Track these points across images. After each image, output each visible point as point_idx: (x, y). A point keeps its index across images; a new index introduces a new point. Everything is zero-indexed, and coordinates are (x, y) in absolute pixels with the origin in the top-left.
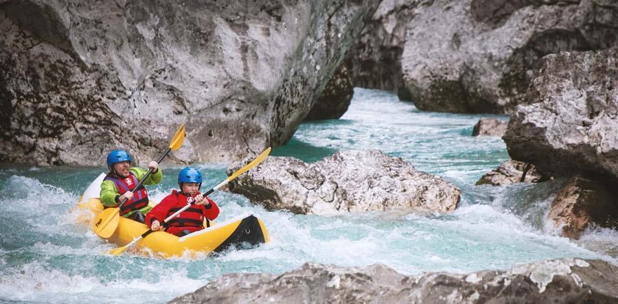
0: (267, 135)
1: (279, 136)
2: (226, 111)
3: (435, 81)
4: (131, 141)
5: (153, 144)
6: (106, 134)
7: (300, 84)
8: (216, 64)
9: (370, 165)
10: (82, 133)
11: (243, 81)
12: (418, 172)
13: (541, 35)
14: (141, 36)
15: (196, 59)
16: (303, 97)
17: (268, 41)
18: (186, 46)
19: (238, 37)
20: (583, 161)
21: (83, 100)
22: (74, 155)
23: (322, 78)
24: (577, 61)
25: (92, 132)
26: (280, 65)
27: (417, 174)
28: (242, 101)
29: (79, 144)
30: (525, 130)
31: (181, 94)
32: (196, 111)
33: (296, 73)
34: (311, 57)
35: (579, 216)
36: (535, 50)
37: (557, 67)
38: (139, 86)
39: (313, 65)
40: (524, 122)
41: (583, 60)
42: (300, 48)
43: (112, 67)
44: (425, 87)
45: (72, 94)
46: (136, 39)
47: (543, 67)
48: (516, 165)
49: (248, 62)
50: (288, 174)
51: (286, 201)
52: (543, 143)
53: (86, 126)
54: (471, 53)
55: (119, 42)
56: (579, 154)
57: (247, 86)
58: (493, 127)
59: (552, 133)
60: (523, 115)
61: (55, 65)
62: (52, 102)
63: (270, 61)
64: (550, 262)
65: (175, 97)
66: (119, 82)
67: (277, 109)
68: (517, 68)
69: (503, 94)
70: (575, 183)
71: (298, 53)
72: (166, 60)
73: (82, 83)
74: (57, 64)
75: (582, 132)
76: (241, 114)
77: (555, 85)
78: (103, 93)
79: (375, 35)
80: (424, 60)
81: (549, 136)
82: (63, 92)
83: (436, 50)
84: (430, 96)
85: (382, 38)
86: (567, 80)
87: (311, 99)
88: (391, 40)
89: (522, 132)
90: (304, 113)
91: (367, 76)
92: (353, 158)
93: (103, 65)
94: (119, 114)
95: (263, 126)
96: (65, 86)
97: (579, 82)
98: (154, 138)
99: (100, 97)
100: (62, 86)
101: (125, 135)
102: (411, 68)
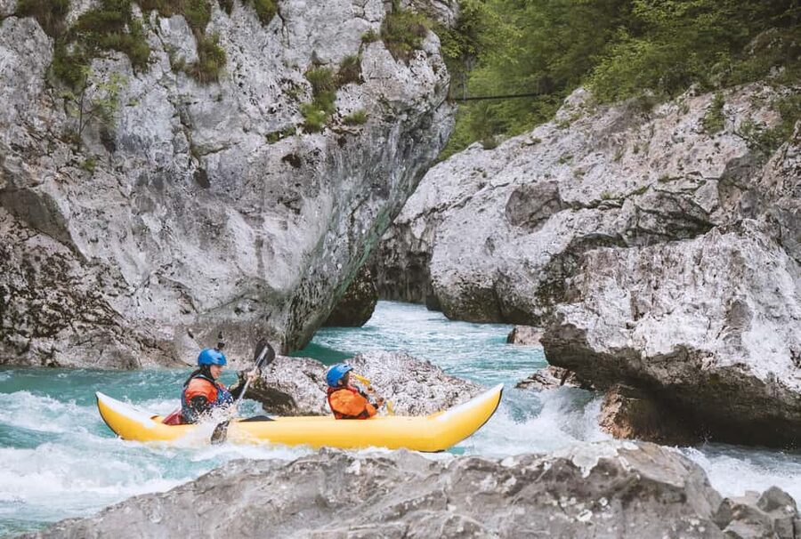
0: (282, 338)
1: (296, 339)
2: (238, 311)
3: (467, 288)
4: (133, 341)
5: (158, 345)
6: (106, 334)
7: (319, 284)
8: (228, 260)
9: (395, 369)
10: (80, 332)
11: (258, 278)
12: (448, 377)
13: (581, 240)
14: (146, 228)
15: (206, 254)
16: (322, 298)
17: (285, 235)
18: (195, 240)
19: (252, 231)
20: (626, 367)
21: (81, 297)
22: (71, 357)
23: (344, 278)
24: (621, 258)
25: (90, 332)
26: (298, 260)
27: (446, 379)
28: (256, 301)
29: (77, 345)
30: (564, 332)
31: (190, 292)
32: (205, 310)
33: (315, 272)
34: (332, 254)
35: (622, 427)
36: (574, 256)
37: (600, 264)
38: (143, 283)
39: (335, 263)
40: (564, 323)
41: (627, 257)
42: (321, 243)
43: (114, 260)
44: (456, 295)
45: (70, 290)
46: (141, 231)
47: (584, 265)
48: (554, 372)
49: (263, 258)
50: (305, 376)
51: (302, 406)
52: (583, 347)
53: (84, 325)
54: (506, 259)
55: (122, 234)
56: (622, 359)
57: (261, 284)
58: (529, 336)
59: (593, 335)
60: (562, 315)
61: (52, 259)
62: (49, 298)
63: (287, 256)
64: (595, 445)
65: (182, 294)
66: (121, 278)
67: (295, 310)
68: (555, 275)
69: (539, 303)
70: (618, 390)
71: (318, 250)
72: (173, 254)
73: (81, 278)
74: (55, 257)
75: (626, 335)
76: (254, 314)
77: (597, 284)
78: (104, 289)
79: (402, 240)
80: (454, 266)
81: (590, 338)
82: (61, 288)
83: (467, 255)
84: (461, 304)
85: (410, 243)
86: (610, 278)
87: (331, 301)
88: (420, 246)
89: (561, 333)
90: (323, 316)
91: (393, 285)
92: (377, 360)
93: (105, 259)
94: (120, 313)
95: (278, 328)
96: (63, 281)
97: (623, 280)
98: (158, 339)
99: (100, 293)
100: (60, 282)
101: (127, 335)
102: (440, 274)
